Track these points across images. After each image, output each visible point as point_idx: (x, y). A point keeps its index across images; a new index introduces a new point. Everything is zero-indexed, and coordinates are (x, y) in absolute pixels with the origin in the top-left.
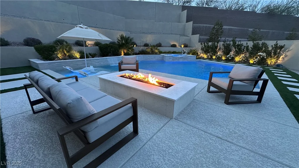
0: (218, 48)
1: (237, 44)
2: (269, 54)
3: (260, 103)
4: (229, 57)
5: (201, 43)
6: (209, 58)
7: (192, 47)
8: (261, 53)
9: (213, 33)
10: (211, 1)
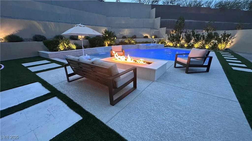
0: (181, 37)
1: (196, 34)
2: (220, 41)
3: (208, 72)
4: (189, 44)
5: (167, 34)
6: (175, 46)
7: (160, 38)
8: (213, 41)
9: (177, 26)
10: (175, 1)
